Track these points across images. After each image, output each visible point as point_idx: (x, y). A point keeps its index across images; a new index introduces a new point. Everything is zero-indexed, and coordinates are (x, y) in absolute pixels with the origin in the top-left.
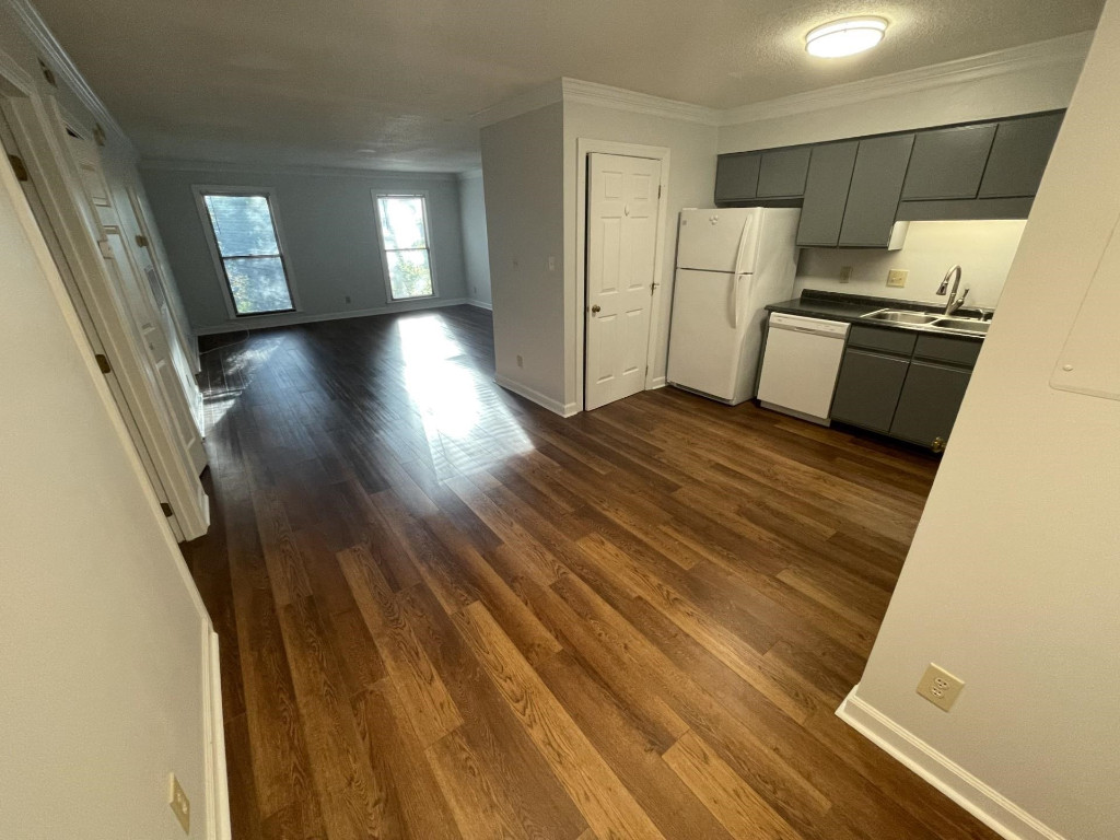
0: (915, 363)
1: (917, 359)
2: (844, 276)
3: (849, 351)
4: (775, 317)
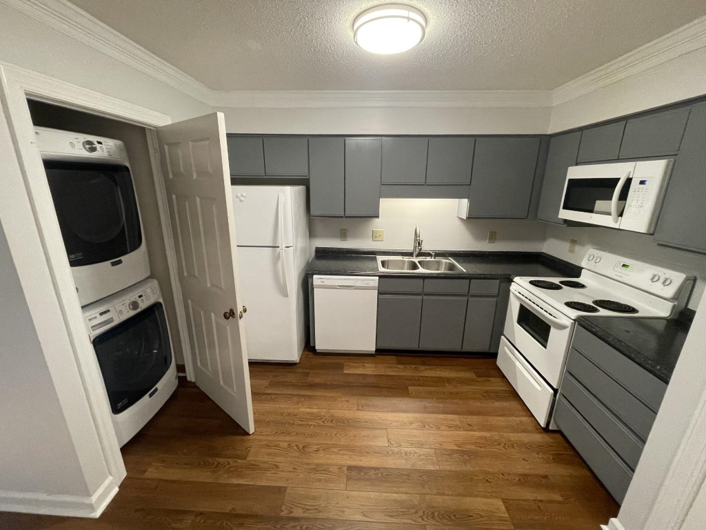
0: (425, 297)
1: (425, 295)
2: (343, 235)
3: (381, 296)
4: (317, 279)
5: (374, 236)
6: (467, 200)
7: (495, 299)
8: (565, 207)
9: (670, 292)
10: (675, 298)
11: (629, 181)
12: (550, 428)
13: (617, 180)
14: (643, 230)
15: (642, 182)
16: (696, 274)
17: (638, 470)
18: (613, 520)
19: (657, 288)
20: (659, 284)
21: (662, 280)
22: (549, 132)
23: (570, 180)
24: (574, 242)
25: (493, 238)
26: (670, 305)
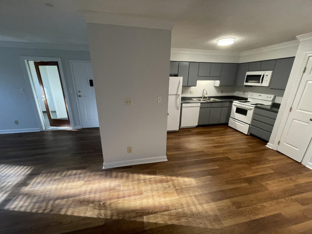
1: (212, 108)
4: (184, 105)
5: (191, 93)
6: (219, 81)
7: (228, 108)
8: (246, 82)
9: (271, 99)
10: (272, 101)
11: (264, 75)
12: (248, 134)
13: (261, 75)
14: (267, 86)
15: (267, 76)
16: (276, 95)
17: (272, 132)
18: (268, 143)
19: (268, 99)
20: (269, 98)
21: (269, 97)
22: (240, 63)
23: (247, 75)
24: (244, 92)
25: (222, 92)
26: (271, 102)
